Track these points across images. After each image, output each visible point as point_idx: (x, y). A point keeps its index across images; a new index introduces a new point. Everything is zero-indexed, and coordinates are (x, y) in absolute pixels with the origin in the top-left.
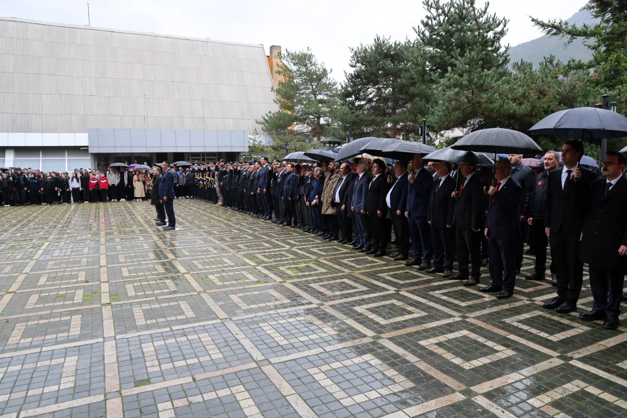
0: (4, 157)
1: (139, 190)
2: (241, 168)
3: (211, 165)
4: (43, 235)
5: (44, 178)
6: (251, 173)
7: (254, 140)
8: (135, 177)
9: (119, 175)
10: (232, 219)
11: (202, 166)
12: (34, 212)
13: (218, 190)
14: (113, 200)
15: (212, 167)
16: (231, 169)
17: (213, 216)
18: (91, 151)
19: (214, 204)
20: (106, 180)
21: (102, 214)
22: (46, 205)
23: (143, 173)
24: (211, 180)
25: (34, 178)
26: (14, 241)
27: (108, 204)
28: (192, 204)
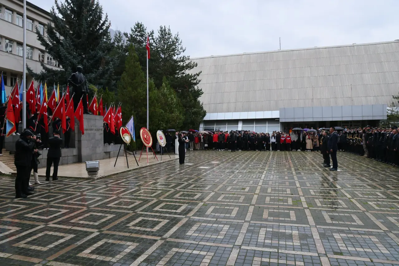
0: (238, 125)
1: (309, 144)
2: (384, 132)
3: (360, 129)
4: (262, 167)
5: (257, 136)
6: (394, 135)
7: (392, 111)
8: (307, 137)
9: (298, 135)
10: (378, 167)
11: (353, 130)
12: (254, 154)
13: (364, 146)
14: (293, 150)
15: (360, 131)
16: (376, 132)
17: (362, 164)
18: (281, 121)
19: (361, 156)
20: (290, 138)
21: (289, 158)
22: (258, 151)
23: (312, 134)
24: (359, 140)
25: (253, 136)
26: (249, 169)
27: (291, 152)
28: (344, 155)
